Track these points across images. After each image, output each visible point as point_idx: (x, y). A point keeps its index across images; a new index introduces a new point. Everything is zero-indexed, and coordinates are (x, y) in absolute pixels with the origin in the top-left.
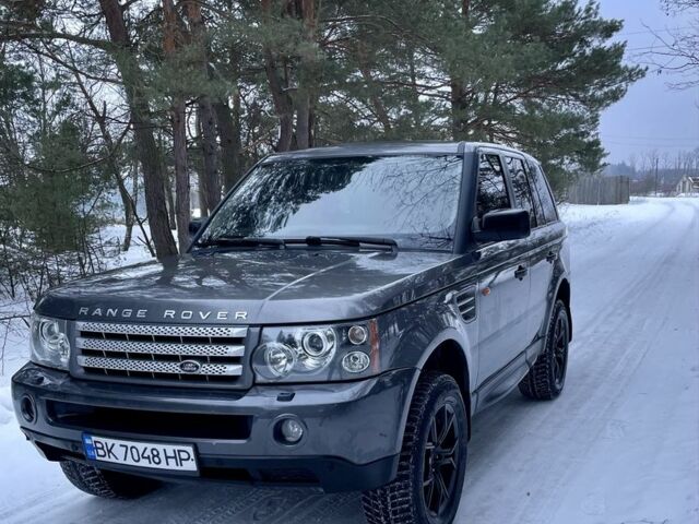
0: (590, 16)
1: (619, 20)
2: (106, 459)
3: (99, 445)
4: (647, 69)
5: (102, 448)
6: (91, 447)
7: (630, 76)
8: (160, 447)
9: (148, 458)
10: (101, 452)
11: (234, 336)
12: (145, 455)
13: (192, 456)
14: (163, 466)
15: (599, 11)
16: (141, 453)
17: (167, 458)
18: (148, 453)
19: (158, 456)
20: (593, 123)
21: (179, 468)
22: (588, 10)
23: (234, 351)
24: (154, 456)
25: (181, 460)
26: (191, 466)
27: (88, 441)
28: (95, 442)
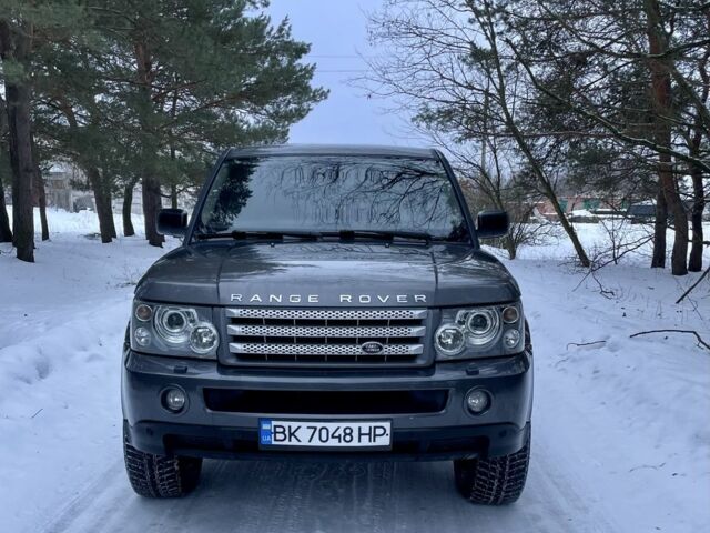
0: (283, 36)
1: (307, 43)
2: (286, 443)
3: (279, 430)
4: (329, 91)
5: (283, 432)
6: (269, 433)
7: (314, 96)
8: (355, 426)
9: (339, 437)
10: (280, 436)
11: (417, 317)
12: (336, 435)
13: (388, 432)
14: (355, 443)
15: (291, 32)
16: (330, 434)
17: (360, 434)
18: (341, 432)
19: (350, 434)
20: (283, 137)
21: (372, 444)
22: (281, 30)
23: (415, 331)
24: (346, 434)
25: (375, 436)
26: (384, 441)
27: (265, 427)
28: (275, 427)
